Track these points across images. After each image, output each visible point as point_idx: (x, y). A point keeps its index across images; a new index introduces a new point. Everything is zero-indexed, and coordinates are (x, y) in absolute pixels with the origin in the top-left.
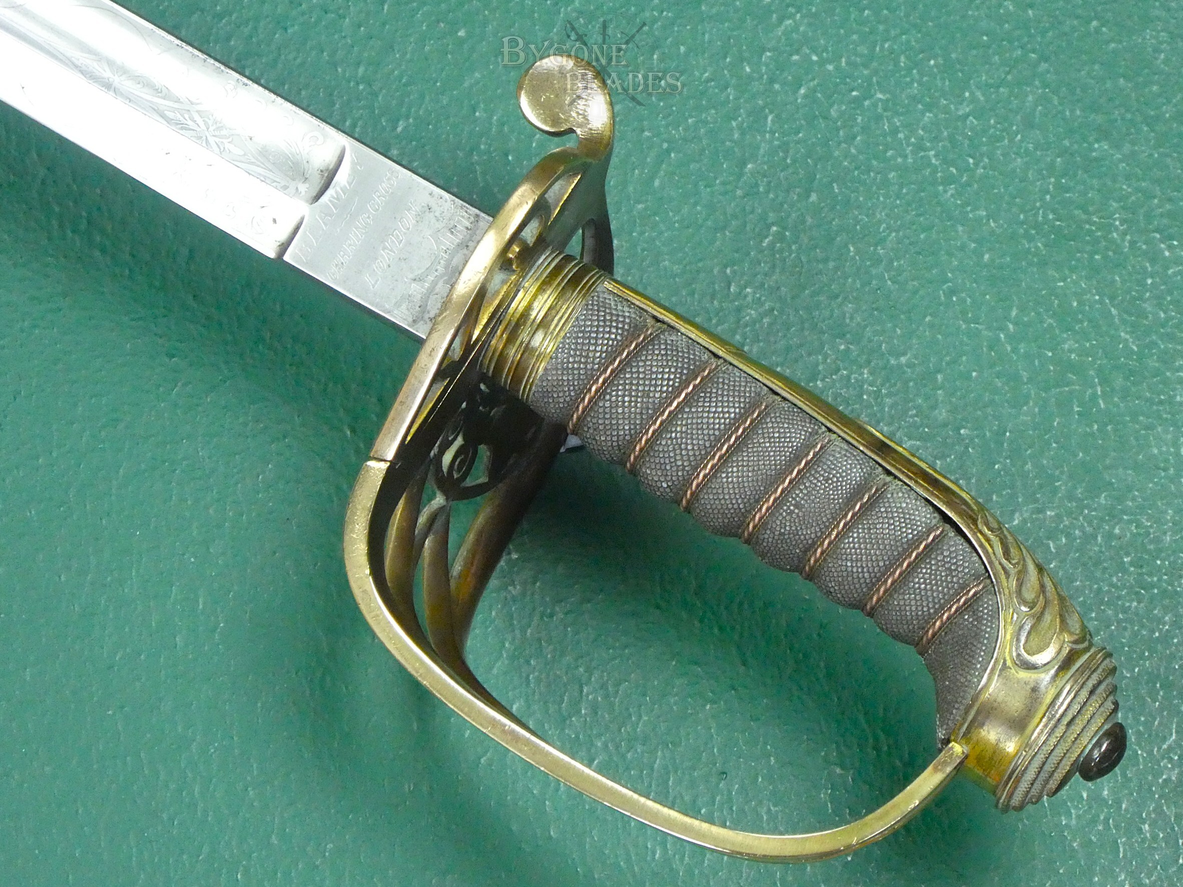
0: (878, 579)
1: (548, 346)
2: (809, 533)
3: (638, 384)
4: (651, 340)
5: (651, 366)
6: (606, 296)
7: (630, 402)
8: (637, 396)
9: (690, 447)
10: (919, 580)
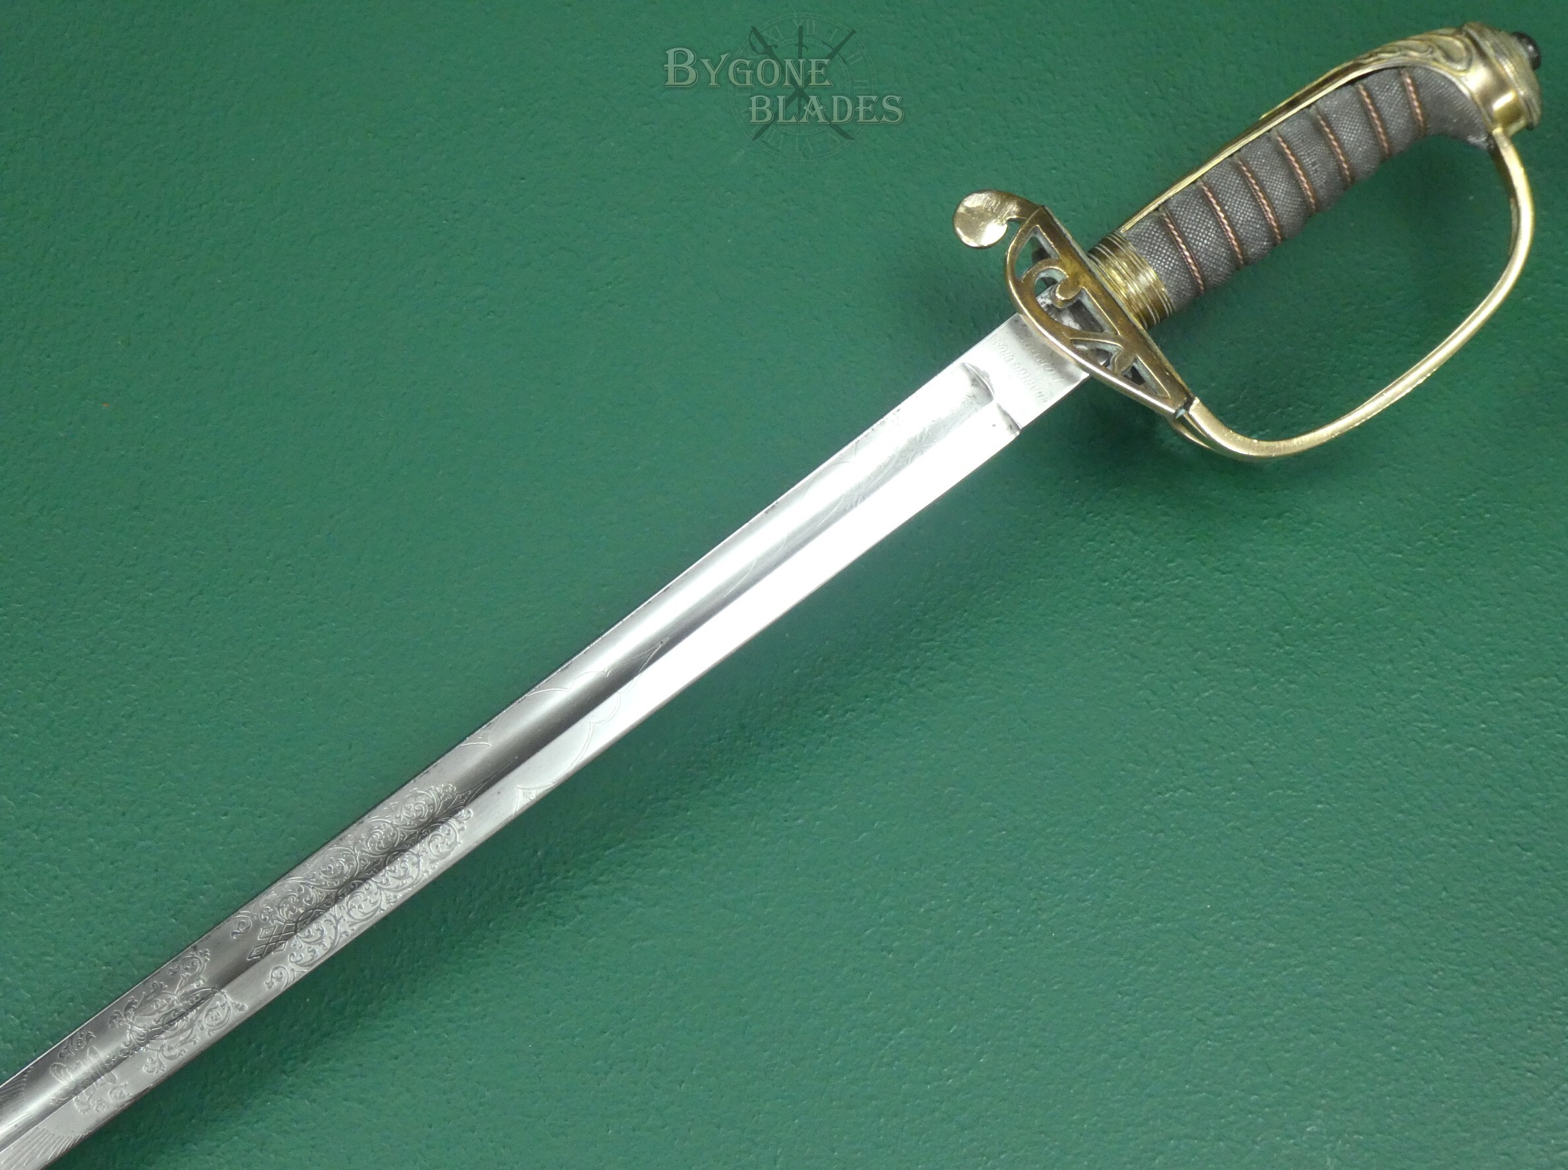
0: (1375, 135)
1: (1150, 275)
2: (1332, 166)
3: (1199, 232)
4: (1171, 216)
5: (1190, 219)
6: (1131, 233)
7: (1208, 240)
8: (1207, 235)
9: (1250, 214)
10: (1387, 111)
